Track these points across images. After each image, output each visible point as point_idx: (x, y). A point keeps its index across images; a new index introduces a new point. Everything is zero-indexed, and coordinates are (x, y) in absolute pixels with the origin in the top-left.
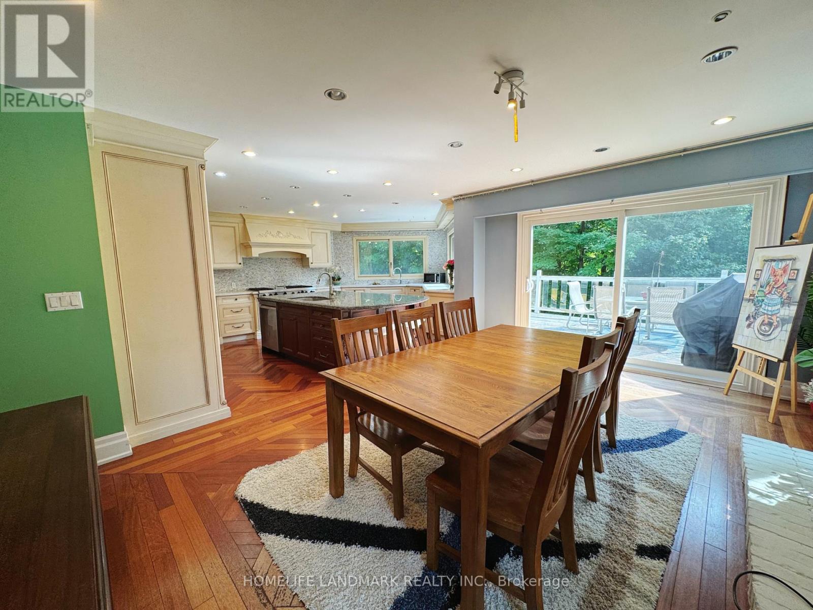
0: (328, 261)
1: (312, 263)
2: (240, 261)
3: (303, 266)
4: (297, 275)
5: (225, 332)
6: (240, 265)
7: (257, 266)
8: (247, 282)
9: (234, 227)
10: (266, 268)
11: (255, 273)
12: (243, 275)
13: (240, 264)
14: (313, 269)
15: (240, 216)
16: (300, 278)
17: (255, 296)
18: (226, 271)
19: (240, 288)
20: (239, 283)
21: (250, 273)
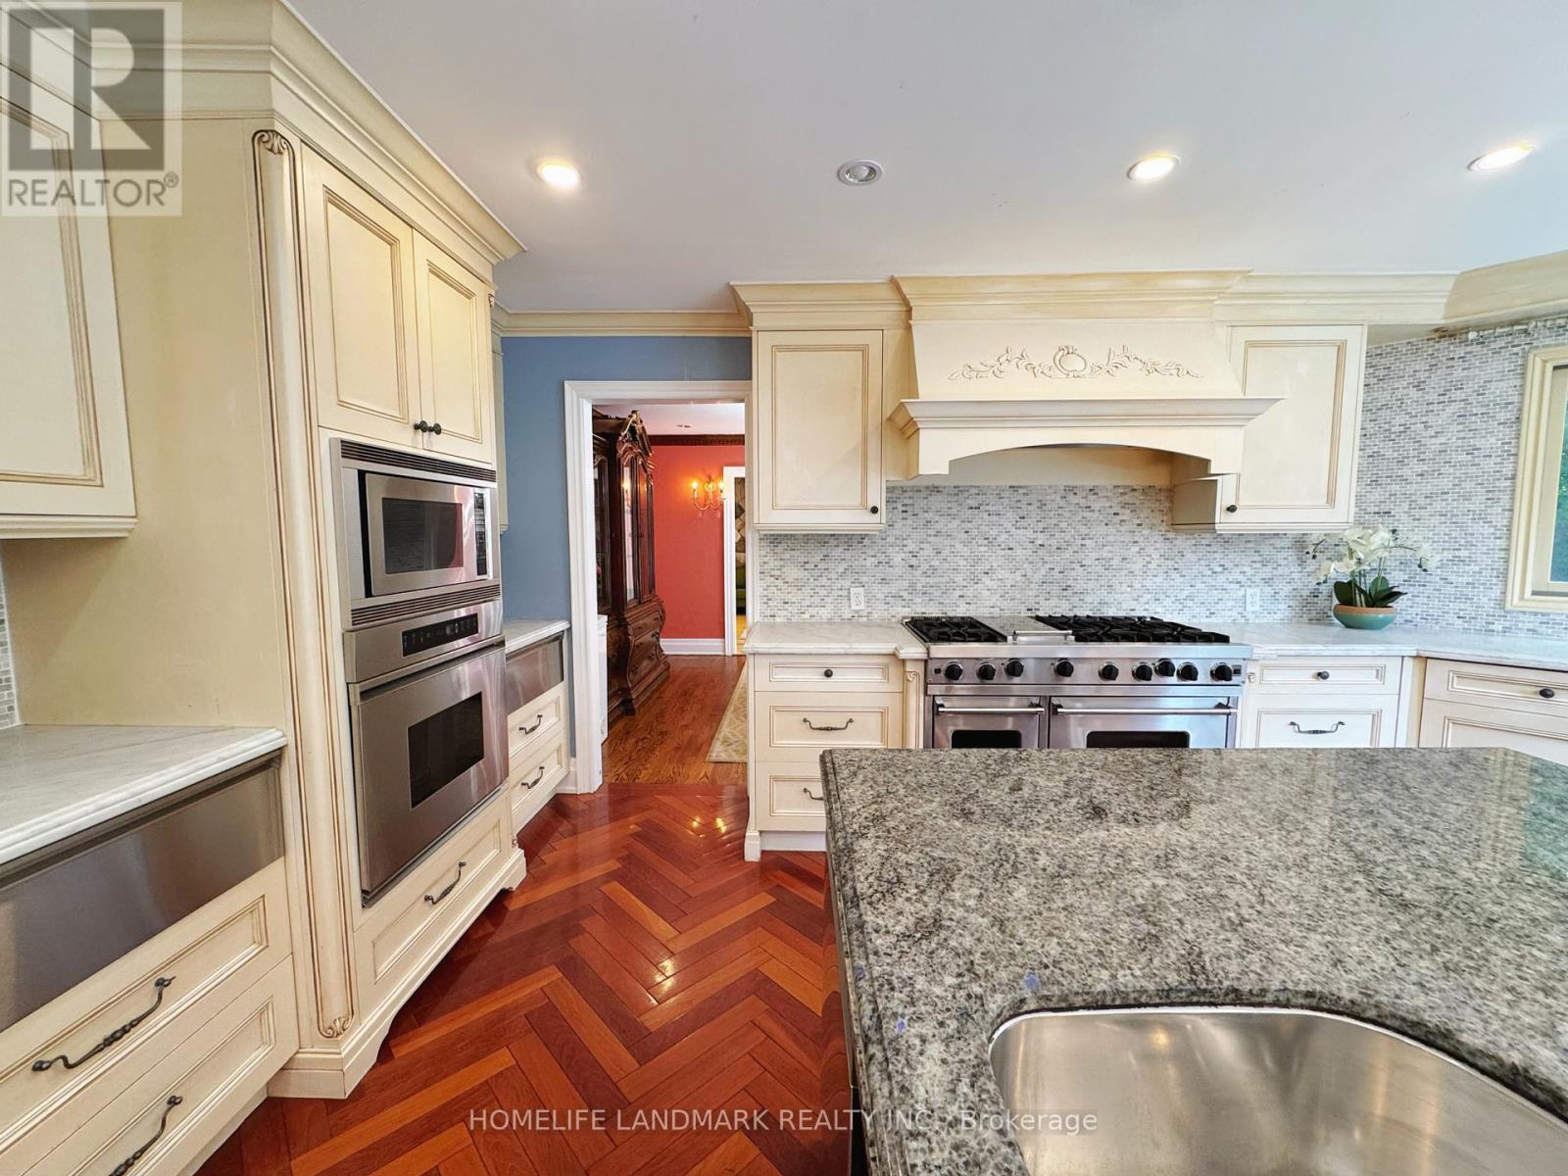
0: (1331, 499)
1: (1232, 509)
2: (877, 497)
3: (1174, 525)
4: (1136, 568)
5: (771, 810)
6: (875, 518)
7: (957, 522)
8: (912, 586)
9: (864, 350)
10: (994, 533)
11: (946, 552)
12: (897, 559)
13: (874, 510)
14: (1226, 541)
15: (886, 293)
16: (1148, 583)
17: (909, 667)
18: (833, 542)
19: (879, 612)
20: (880, 591)
21: (928, 551)
